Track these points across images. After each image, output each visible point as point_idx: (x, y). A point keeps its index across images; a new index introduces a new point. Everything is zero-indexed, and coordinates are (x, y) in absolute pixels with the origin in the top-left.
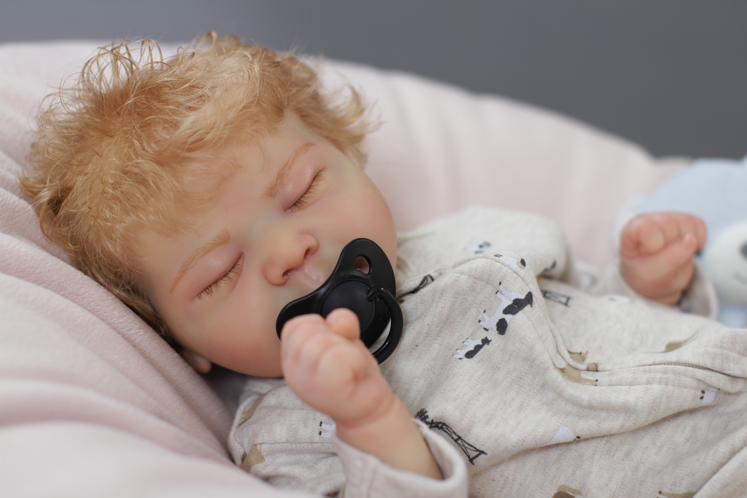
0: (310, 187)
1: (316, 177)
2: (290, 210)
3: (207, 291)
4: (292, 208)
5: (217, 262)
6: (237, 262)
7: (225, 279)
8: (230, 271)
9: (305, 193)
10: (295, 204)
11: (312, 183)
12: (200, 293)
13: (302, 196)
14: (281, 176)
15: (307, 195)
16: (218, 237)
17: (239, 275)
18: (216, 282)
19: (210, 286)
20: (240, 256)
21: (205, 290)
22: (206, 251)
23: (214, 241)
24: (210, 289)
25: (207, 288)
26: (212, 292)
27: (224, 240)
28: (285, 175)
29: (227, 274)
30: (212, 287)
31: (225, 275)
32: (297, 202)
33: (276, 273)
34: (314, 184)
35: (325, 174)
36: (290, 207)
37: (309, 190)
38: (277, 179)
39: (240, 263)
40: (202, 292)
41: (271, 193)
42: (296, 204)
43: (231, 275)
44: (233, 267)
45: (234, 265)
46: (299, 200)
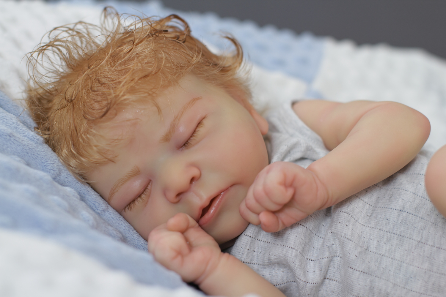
0: (194, 131)
2: (181, 149)
3: (129, 207)
4: (183, 148)
6: (147, 186)
7: (139, 199)
8: (143, 193)
9: (191, 137)
10: (184, 145)
11: (196, 128)
13: (189, 139)
14: (173, 126)
15: (192, 138)
16: (131, 171)
17: (149, 196)
18: (134, 201)
20: (149, 182)
22: (125, 181)
23: (129, 174)
27: (136, 173)
28: (176, 125)
31: (139, 196)
32: (186, 143)
34: (198, 129)
35: (205, 122)
36: (181, 147)
38: (170, 129)
39: (149, 187)
40: (126, 207)
42: (185, 144)
43: (143, 196)
44: (145, 190)
45: (145, 189)
46: (187, 141)
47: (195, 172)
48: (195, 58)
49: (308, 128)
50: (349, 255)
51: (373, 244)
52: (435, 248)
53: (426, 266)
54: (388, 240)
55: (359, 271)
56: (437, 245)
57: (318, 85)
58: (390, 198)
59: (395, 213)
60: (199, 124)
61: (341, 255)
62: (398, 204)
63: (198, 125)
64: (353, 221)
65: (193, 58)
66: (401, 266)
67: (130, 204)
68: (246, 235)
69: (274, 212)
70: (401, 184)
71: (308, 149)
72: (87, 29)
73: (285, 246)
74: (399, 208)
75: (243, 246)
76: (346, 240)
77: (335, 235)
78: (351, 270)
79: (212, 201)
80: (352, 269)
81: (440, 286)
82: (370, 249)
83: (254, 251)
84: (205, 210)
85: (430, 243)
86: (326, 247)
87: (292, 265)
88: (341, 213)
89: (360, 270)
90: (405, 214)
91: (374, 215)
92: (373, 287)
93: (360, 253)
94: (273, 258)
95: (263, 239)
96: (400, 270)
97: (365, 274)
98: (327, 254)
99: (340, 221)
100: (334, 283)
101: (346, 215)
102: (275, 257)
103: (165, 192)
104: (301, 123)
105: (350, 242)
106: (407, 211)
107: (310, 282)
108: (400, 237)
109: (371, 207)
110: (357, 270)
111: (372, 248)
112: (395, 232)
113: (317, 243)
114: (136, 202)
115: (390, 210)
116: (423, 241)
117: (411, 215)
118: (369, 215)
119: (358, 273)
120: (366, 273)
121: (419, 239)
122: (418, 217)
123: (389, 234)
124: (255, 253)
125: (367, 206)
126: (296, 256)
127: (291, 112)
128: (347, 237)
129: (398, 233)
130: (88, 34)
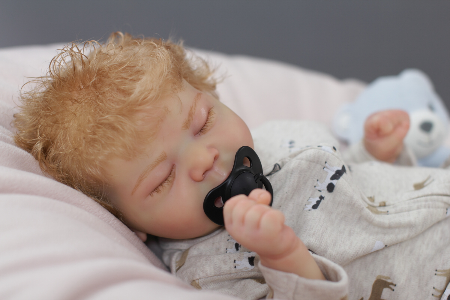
0: (207, 119)
1: (209, 113)
2: (198, 135)
3: (156, 190)
4: (199, 134)
5: (161, 172)
6: (172, 170)
7: (166, 182)
8: (169, 176)
9: (205, 124)
10: (200, 131)
12: (151, 193)
13: (204, 126)
14: (191, 114)
15: (206, 125)
16: (160, 157)
17: (174, 178)
18: (161, 184)
19: (158, 187)
20: (173, 167)
21: (154, 190)
22: (154, 166)
23: (158, 159)
24: (157, 189)
25: (156, 189)
26: (160, 190)
27: (163, 158)
28: (193, 114)
29: (167, 178)
30: (159, 188)
31: (166, 179)
32: (201, 129)
33: (198, 174)
34: (209, 117)
36: (197, 133)
37: (208, 121)
38: (189, 117)
39: (173, 170)
40: (153, 191)
41: (187, 125)
42: (201, 131)
43: (170, 179)
44: (170, 174)
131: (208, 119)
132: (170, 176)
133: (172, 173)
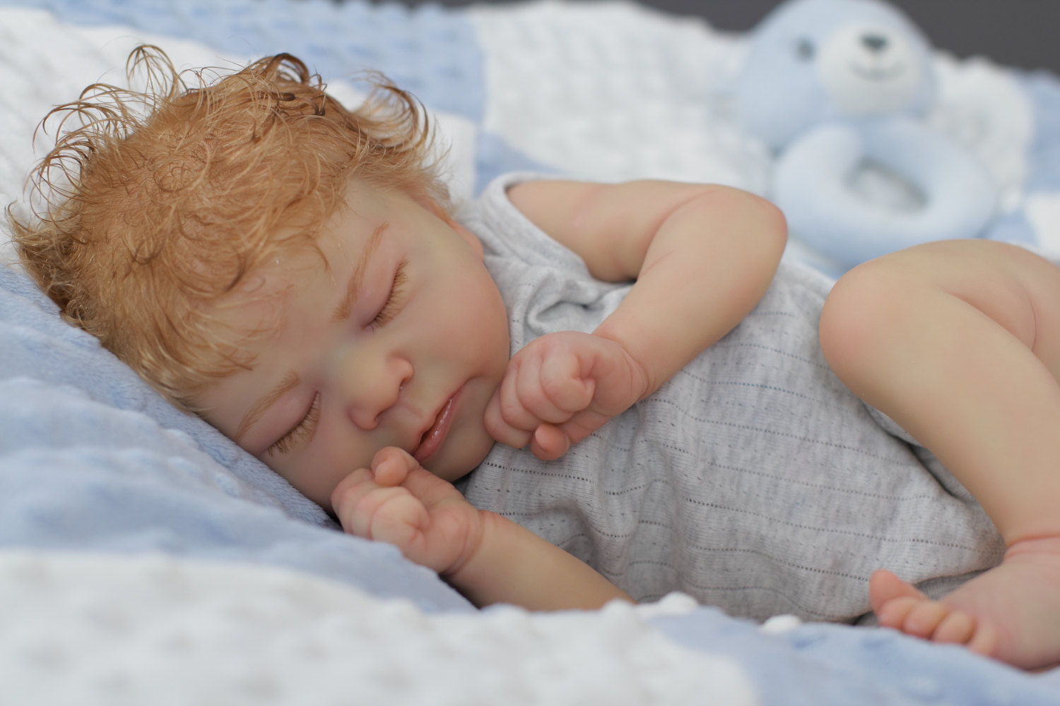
0: (391, 293)
2: (369, 327)
3: (280, 445)
4: (372, 325)
6: (312, 404)
7: (300, 430)
8: (305, 417)
9: (387, 303)
10: (375, 319)
11: (393, 286)
12: (270, 447)
13: (384, 308)
15: (388, 307)
16: (284, 382)
17: (316, 422)
18: (289, 433)
19: (282, 439)
20: (316, 394)
21: (276, 443)
22: (272, 401)
23: (279, 387)
24: (282, 443)
26: (286, 448)
27: (292, 383)
28: (358, 286)
29: (302, 421)
30: (285, 440)
31: (300, 423)
32: (378, 316)
33: (367, 418)
34: (397, 289)
36: (369, 324)
37: (392, 299)
38: (349, 294)
39: (316, 405)
40: (273, 446)
41: (344, 313)
42: (377, 319)
43: (307, 423)
44: (308, 412)
45: (310, 409)
46: (380, 313)
47: (405, 368)
48: (359, 147)
49: (557, 244)
50: (685, 478)
51: (723, 451)
52: (832, 448)
53: (821, 480)
54: (748, 442)
55: (708, 505)
56: (835, 442)
57: (493, 123)
58: (737, 364)
59: (753, 392)
60: (397, 277)
61: (665, 479)
62: (755, 374)
63: (395, 279)
64: (680, 414)
65: (355, 147)
66: (776, 486)
67: (280, 441)
68: (492, 465)
69: (556, 425)
70: (752, 335)
71: (570, 286)
72: (117, 99)
73: (570, 477)
74: (759, 382)
75: (488, 486)
76: (677, 452)
77: (653, 445)
78: (692, 505)
79: (439, 415)
80: (695, 502)
81: (850, 513)
82: (718, 462)
83: (508, 491)
84: (426, 435)
85: (823, 439)
86: (638, 467)
87: (587, 509)
88: (658, 403)
89: (710, 502)
90: (771, 392)
91: (714, 398)
92: (736, 530)
93: (704, 472)
94: (548, 500)
95: (521, 468)
96: (775, 493)
97: (718, 509)
98: (641, 481)
99: (660, 419)
100: (654, 528)
101: (667, 405)
102: (552, 499)
103: (350, 414)
104: (541, 236)
105: (685, 454)
106: (773, 386)
107: (620, 533)
108: (769, 434)
109: (705, 384)
110: (704, 504)
111: (722, 460)
112: (758, 426)
113: (619, 461)
114: (295, 436)
115: (742, 386)
116: (811, 437)
117: (782, 393)
118: (704, 398)
119: (705, 508)
120: (721, 507)
121: (802, 435)
122: (795, 396)
123: (747, 430)
124: (509, 495)
125: (697, 382)
126: (592, 492)
127: (513, 212)
128: (678, 446)
129: (764, 428)
130: (123, 109)
131: (393, 294)
132: (309, 416)
133: (313, 412)
